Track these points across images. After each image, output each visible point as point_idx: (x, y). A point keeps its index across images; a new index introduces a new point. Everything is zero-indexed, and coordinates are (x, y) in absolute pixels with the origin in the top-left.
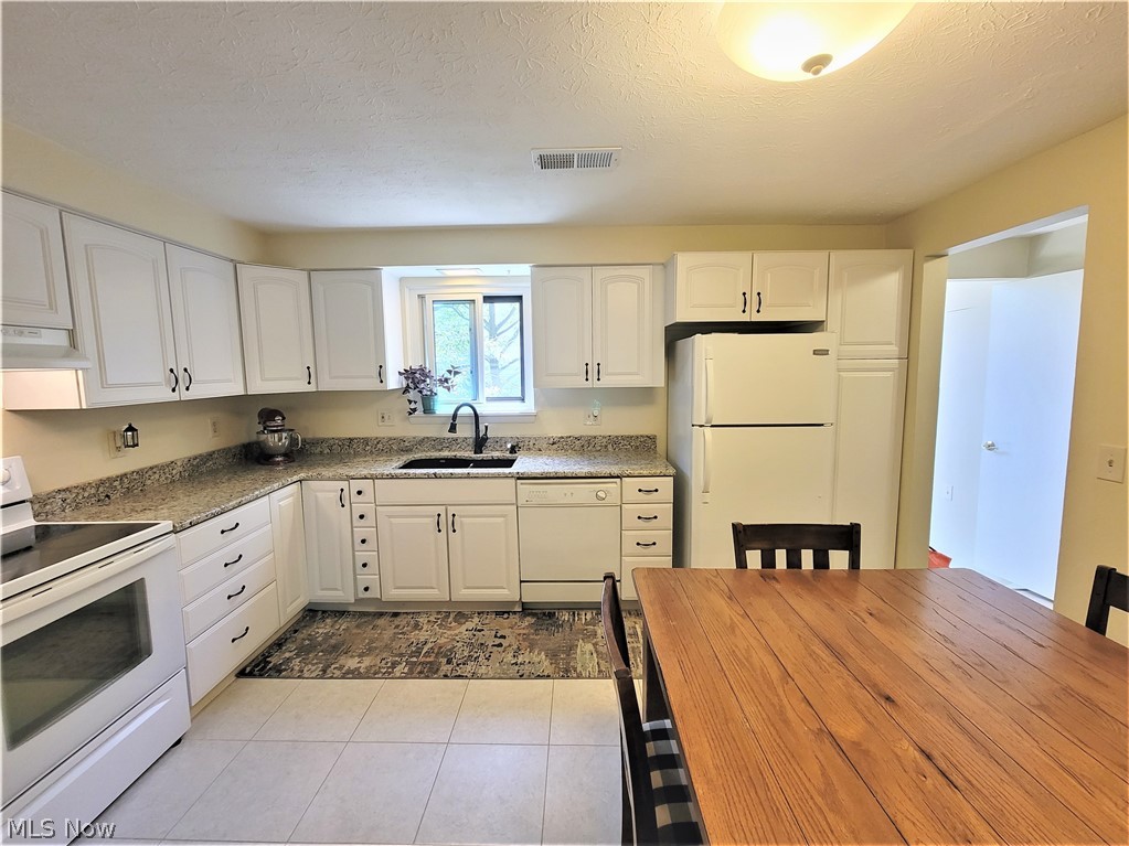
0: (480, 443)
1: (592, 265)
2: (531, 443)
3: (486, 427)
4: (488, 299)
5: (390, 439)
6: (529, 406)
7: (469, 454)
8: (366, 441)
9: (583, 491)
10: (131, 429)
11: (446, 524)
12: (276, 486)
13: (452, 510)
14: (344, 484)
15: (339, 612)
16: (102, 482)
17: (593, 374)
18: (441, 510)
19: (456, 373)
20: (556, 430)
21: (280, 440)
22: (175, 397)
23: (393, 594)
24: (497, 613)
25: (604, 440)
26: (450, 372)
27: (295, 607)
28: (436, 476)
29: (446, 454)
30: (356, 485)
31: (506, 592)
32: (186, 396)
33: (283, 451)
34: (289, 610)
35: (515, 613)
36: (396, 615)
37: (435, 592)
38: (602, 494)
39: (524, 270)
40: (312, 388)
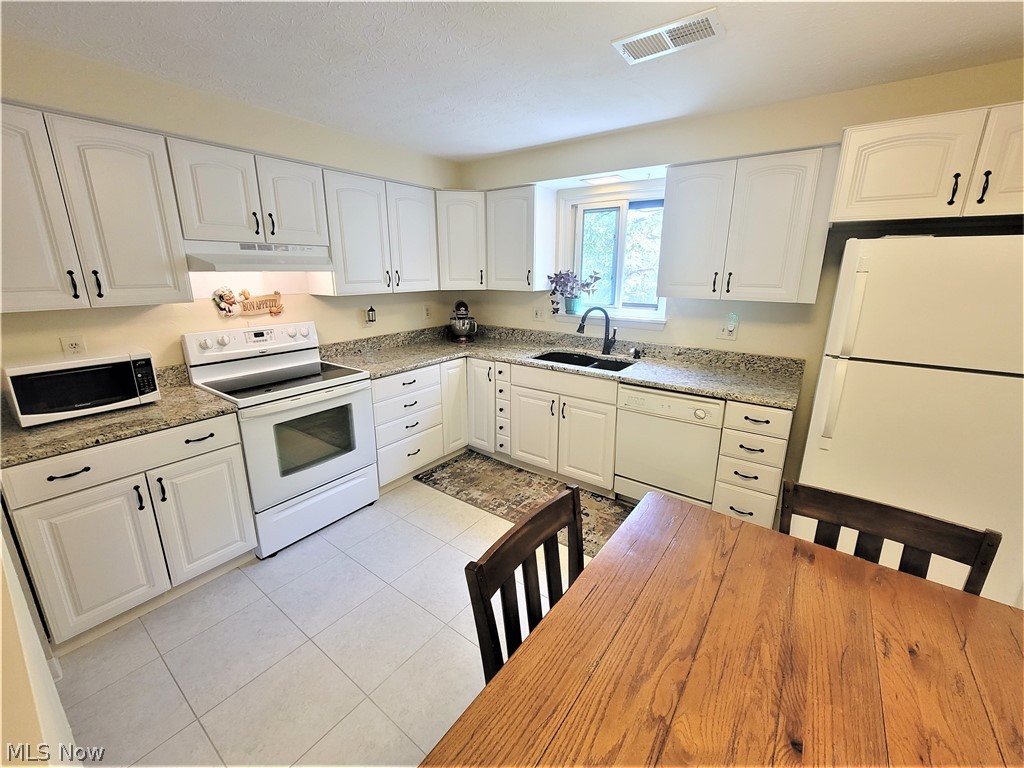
0: (609, 345)
1: (737, 158)
2: (657, 351)
3: (615, 331)
4: (633, 205)
5: (540, 332)
6: (660, 315)
7: (597, 353)
8: (523, 332)
9: (684, 407)
10: (372, 310)
11: (559, 410)
12: (444, 358)
13: (564, 399)
14: (491, 364)
15: (486, 458)
16: (356, 342)
17: (721, 285)
18: (555, 397)
19: (597, 279)
21: (463, 325)
22: (389, 290)
23: (519, 455)
24: (593, 495)
25: (737, 358)
26: (591, 277)
27: (457, 445)
28: (552, 369)
29: (580, 351)
30: (500, 366)
31: (600, 479)
32: (398, 290)
33: (464, 333)
34: (452, 446)
35: (608, 499)
36: (520, 470)
37: (547, 462)
38: (700, 413)
39: (660, 171)
40: (483, 287)
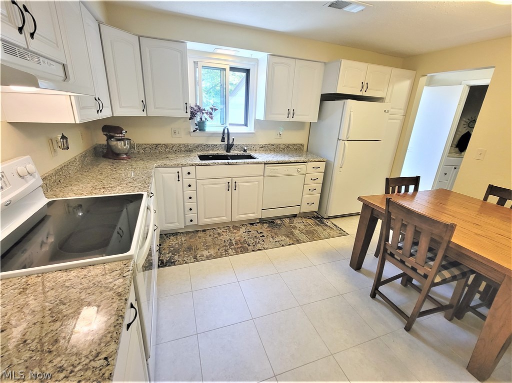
0: (229, 147)
1: (296, 59)
2: (252, 147)
3: (233, 139)
4: (232, 69)
5: (180, 145)
6: (250, 128)
7: (224, 153)
8: (166, 146)
9: (292, 168)
10: (63, 137)
11: (232, 186)
13: (235, 180)
14: (179, 169)
15: (175, 234)
17: (291, 115)
18: (229, 180)
19: (216, 110)
20: (263, 141)
21: (125, 145)
22: (98, 117)
23: (204, 221)
24: (251, 224)
25: (284, 146)
26: (212, 109)
28: (229, 164)
29: (211, 153)
30: (186, 170)
31: (256, 214)
32: (101, 116)
33: (126, 151)
35: (257, 223)
36: (204, 231)
37: (225, 218)
38: (299, 170)
40: (144, 114)
